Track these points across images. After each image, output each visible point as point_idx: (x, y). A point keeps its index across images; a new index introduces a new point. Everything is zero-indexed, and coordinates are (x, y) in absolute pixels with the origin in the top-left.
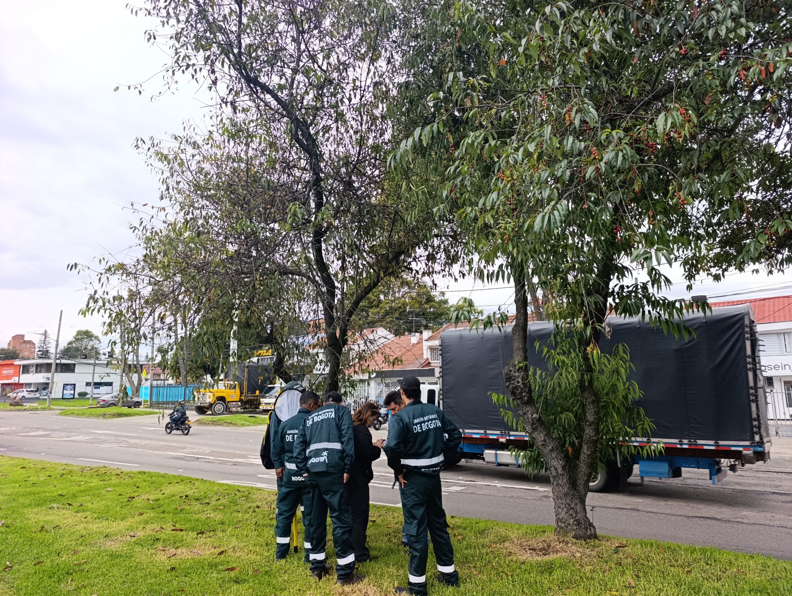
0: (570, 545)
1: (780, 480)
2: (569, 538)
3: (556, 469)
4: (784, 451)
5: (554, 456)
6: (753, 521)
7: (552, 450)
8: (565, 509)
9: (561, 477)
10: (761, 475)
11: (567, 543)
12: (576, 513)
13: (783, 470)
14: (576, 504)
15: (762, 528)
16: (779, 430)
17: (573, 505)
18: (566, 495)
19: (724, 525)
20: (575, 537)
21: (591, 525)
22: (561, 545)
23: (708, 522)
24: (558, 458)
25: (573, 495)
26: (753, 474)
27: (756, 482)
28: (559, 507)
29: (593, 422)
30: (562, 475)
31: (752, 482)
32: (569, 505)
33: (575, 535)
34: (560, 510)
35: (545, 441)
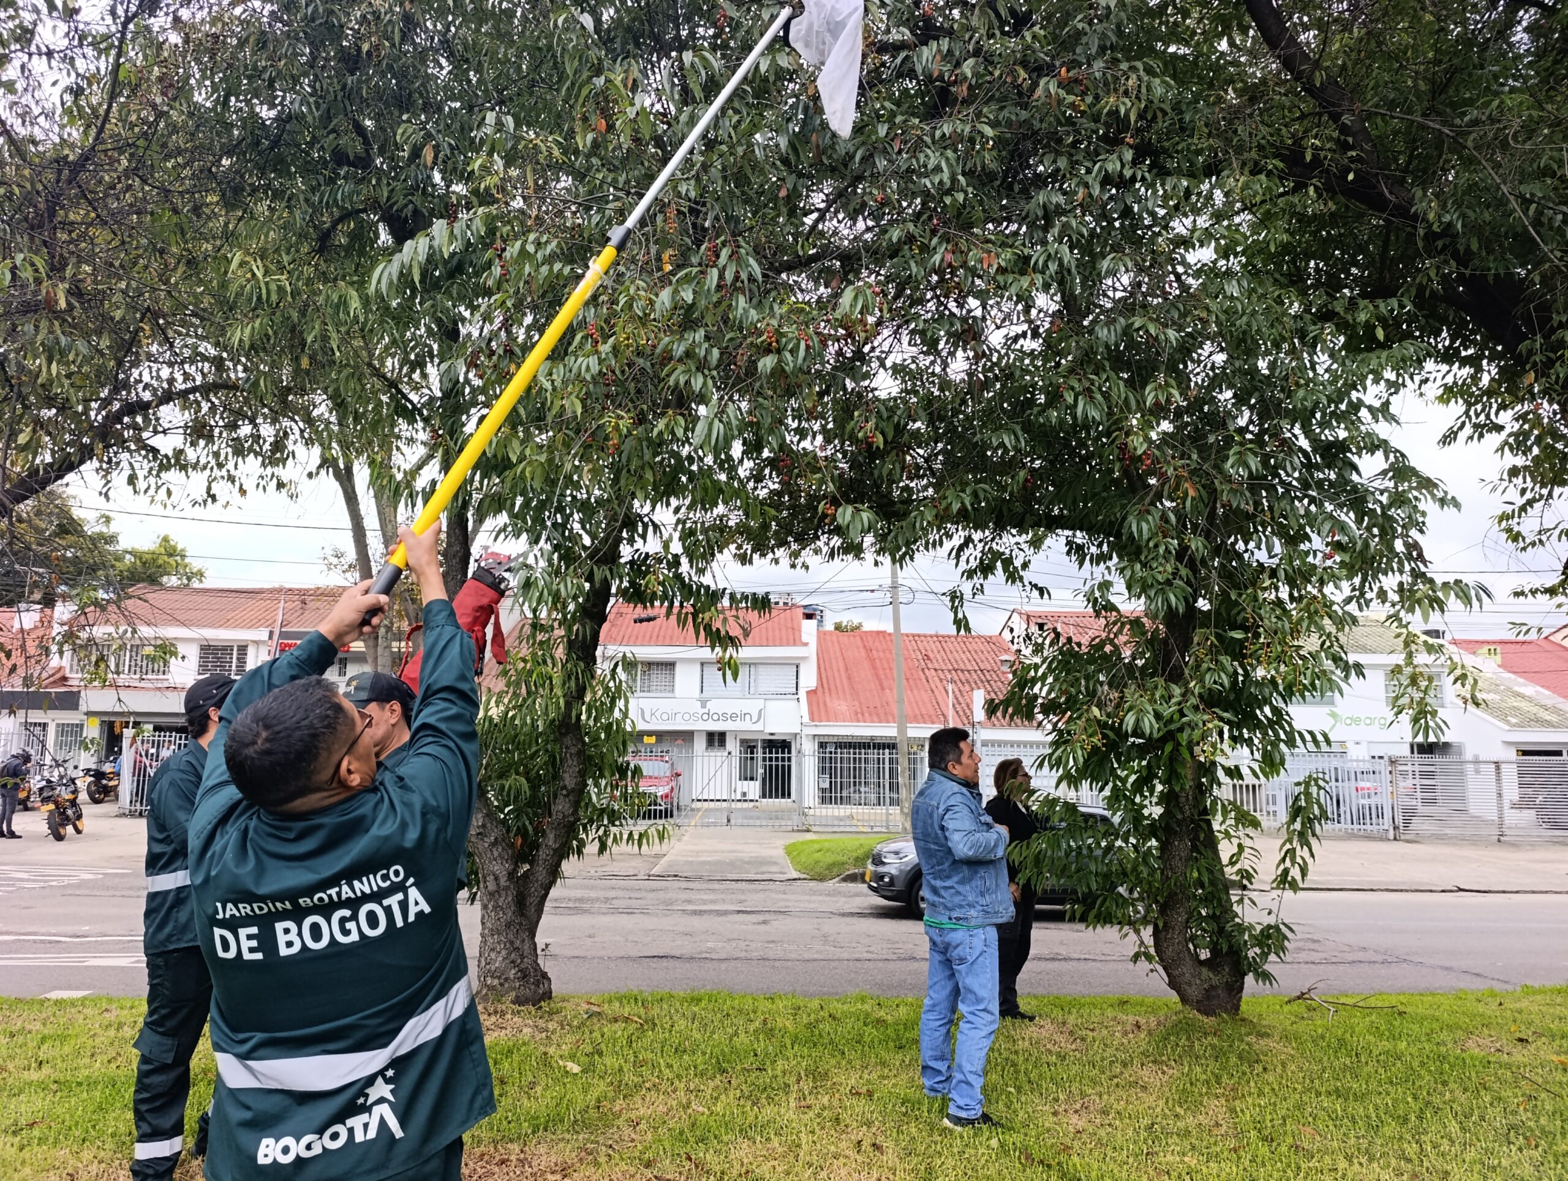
0: (509, 1016)
1: (743, 891)
2: (507, 1004)
3: (496, 879)
4: (739, 847)
5: (496, 854)
6: (724, 956)
7: (494, 844)
8: (504, 952)
9: (503, 893)
10: (716, 886)
11: (503, 1014)
12: (522, 957)
13: (745, 876)
14: (523, 941)
15: (739, 964)
16: (732, 816)
17: (518, 943)
18: (508, 925)
19: (688, 965)
20: (518, 1001)
21: (545, 976)
22: (493, 1019)
23: (665, 963)
24: (503, 859)
25: (521, 924)
26: (705, 886)
27: (712, 897)
28: (493, 950)
29: (573, 790)
30: (506, 888)
31: (706, 897)
32: (512, 943)
33: (517, 997)
34: (493, 955)
35: (484, 826)
